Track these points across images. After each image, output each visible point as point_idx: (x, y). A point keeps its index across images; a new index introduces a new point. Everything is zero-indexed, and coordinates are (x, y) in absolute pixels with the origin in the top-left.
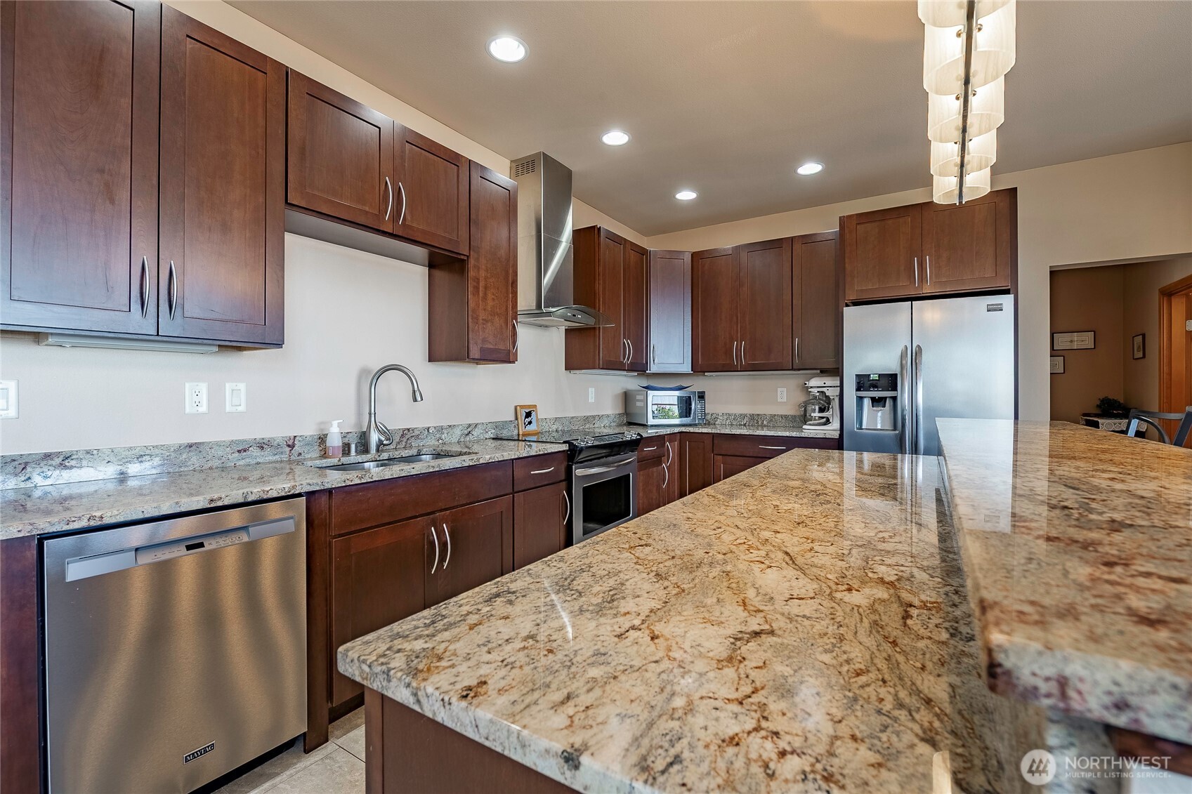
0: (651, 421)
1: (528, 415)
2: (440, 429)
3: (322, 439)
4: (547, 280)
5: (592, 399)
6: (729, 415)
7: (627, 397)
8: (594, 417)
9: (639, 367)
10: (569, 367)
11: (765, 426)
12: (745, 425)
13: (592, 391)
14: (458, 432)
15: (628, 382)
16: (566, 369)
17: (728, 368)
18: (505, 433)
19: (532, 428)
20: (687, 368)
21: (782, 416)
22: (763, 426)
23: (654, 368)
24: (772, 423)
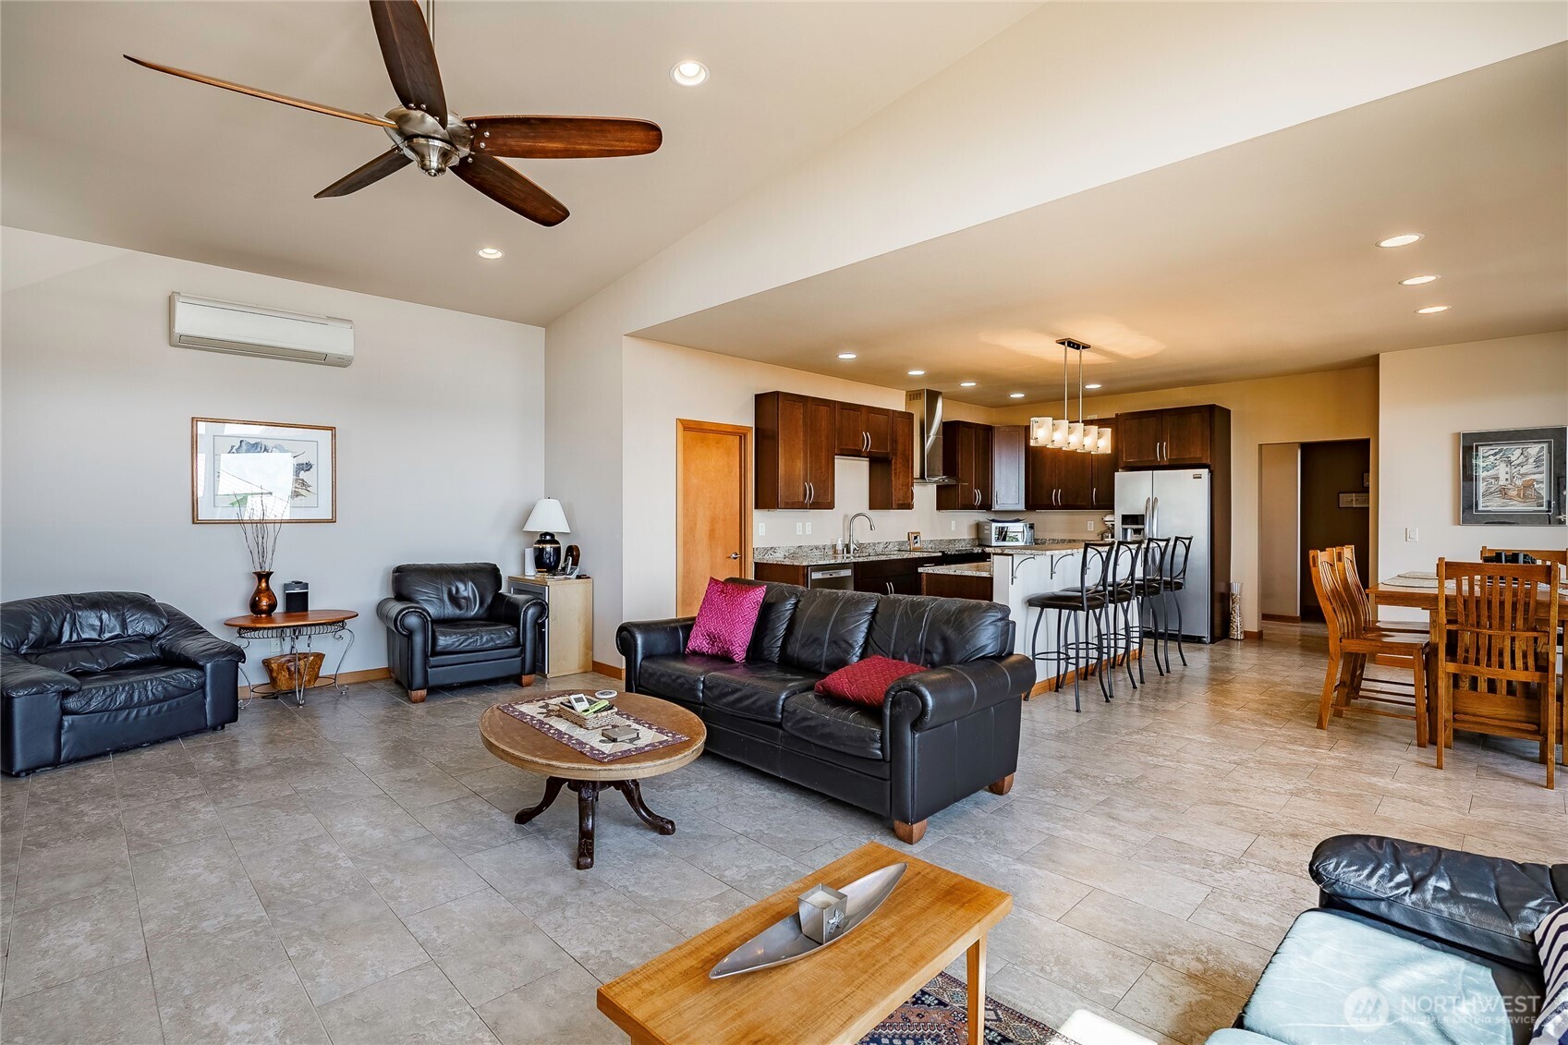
0: (994, 544)
1: (916, 538)
2: (874, 544)
3: (834, 547)
4: (928, 445)
5: (953, 529)
7: (979, 527)
8: (955, 540)
9: (986, 506)
10: (939, 507)
13: (953, 522)
14: (882, 546)
15: (980, 516)
16: (937, 509)
17: (1050, 507)
18: (903, 548)
19: (918, 545)
20: (1022, 507)
23: (996, 507)
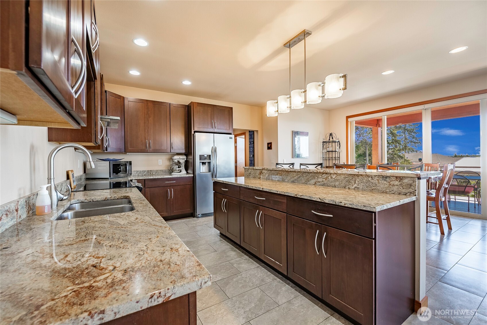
1: (73, 176)
6: (137, 171)
11: (154, 175)
12: (145, 175)
17: (144, 151)
21: (161, 170)
22: (153, 175)
24: (157, 173)
